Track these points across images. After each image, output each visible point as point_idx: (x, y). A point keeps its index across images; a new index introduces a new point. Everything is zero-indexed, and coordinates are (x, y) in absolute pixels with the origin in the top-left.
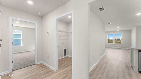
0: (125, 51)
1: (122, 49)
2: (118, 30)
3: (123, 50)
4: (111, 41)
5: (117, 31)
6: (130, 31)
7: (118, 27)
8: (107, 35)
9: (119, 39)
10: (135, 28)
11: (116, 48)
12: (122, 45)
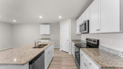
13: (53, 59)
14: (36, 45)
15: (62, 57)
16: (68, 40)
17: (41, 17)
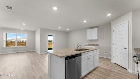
0: (31, 54)
1: (27, 52)
2: (22, 29)
3: (29, 54)
4: (10, 43)
5: (20, 30)
6: (34, 32)
7: (24, 24)
8: (5, 34)
9: (21, 41)
10: (40, 29)
11: (19, 53)
12: (26, 47)
13: (97, 69)
14: (78, 49)
15: (111, 71)
16: (126, 48)
17: (85, 21)
